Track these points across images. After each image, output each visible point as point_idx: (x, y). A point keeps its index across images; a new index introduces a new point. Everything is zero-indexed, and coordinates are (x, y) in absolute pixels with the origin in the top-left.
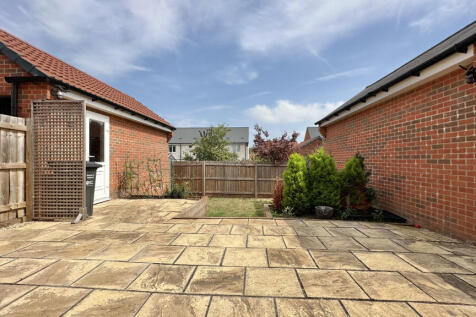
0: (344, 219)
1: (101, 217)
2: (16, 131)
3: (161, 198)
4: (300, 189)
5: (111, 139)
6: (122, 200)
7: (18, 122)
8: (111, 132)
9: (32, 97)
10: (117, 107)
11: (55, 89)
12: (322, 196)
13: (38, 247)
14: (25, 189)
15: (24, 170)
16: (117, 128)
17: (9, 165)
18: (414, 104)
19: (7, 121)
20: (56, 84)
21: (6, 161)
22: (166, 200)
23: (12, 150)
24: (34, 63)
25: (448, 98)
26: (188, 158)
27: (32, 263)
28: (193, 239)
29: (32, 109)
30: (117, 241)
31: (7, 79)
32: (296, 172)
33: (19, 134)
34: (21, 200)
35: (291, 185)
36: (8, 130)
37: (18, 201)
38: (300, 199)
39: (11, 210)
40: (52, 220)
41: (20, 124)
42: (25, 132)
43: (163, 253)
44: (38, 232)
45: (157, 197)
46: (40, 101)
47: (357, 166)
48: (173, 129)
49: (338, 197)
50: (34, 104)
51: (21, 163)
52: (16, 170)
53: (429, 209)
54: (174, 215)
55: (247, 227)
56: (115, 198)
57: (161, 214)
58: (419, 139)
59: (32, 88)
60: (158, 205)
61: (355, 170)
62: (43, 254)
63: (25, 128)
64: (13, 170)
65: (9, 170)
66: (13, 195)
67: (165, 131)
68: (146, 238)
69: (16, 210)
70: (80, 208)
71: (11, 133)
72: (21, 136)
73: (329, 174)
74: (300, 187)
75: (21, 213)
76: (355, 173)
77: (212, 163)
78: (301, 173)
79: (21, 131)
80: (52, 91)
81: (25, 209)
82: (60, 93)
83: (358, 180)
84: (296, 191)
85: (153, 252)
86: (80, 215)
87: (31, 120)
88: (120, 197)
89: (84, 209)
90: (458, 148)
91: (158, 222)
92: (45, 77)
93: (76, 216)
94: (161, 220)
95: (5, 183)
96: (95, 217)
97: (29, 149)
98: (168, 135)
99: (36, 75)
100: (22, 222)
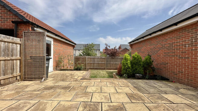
0: (147, 79)
1: (52, 79)
2: (16, 44)
3: (73, 70)
4: (129, 68)
5: (53, 48)
6: (58, 71)
7: (17, 40)
8: (54, 45)
9: (23, 30)
10: (56, 35)
11: (33, 27)
12: (137, 70)
13: (28, 94)
14: (20, 68)
15: (20, 60)
16: (56, 44)
17: (14, 58)
18: (173, 36)
19: (13, 39)
20: (33, 25)
21: (12, 56)
22: (75, 71)
23: (14, 51)
24: (24, 16)
25: (189, 34)
26: (80, 55)
27: (27, 103)
28: (94, 89)
29: (23, 35)
30: (62, 91)
31: (13, 22)
32: (127, 61)
33: (18, 45)
34: (18, 72)
35: (125, 66)
36: (13, 43)
37: (17, 73)
38: (129, 71)
39: (14, 77)
40: (32, 81)
41: (18, 41)
42: (20, 44)
43: (84, 96)
44: (27, 86)
45: (71, 70)
46: (27, 31)
47: (149, 59)
48: (75, 44)
49: (143, 71)
50: (24, 32)
51: (18, 57)
52: (16, 60)
53: (179, 75)
54: (81, 77)
55: (113, 83)
56: (55, 71)
57: (76, 77)
58: (175, 49)
59: (23, 26)
60: (73, 73)
61: (149, 61)
62: (31, 97)
63: (20, 43)
64: (15, 60)
65: (13, 60)
66: (15, 70)
67: (73, 45)
68: (74, 89)
69: (16, 77)
70: (44, 76)
71: (14, 44)
72: (19, 46)
73: (139, 62)
74: (129, 67)
75: (18, 78)
76: (149, 62)
77: (89, 57)
78: (129, 61)
79: (18, 44)
80: (32, 27)
81: (20, 76)
82: (35, 28)
83: (150, 64)
84: (127, 68)
85: (80, 96)
86: (44, 78)
87: (23, 39)
88: (57, 70)
89: (45, 76)
90: (194, 53)
91: (76, 81)
92: (29, 22)
93: (42, 79)
94: (76, 80)
95: (12, 65)
96: (50, 79)
97: (22, 51)
98: (74, 47)
99: (25, 21)
100: (19, 81)
